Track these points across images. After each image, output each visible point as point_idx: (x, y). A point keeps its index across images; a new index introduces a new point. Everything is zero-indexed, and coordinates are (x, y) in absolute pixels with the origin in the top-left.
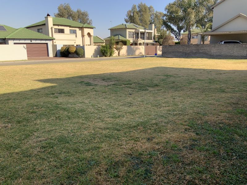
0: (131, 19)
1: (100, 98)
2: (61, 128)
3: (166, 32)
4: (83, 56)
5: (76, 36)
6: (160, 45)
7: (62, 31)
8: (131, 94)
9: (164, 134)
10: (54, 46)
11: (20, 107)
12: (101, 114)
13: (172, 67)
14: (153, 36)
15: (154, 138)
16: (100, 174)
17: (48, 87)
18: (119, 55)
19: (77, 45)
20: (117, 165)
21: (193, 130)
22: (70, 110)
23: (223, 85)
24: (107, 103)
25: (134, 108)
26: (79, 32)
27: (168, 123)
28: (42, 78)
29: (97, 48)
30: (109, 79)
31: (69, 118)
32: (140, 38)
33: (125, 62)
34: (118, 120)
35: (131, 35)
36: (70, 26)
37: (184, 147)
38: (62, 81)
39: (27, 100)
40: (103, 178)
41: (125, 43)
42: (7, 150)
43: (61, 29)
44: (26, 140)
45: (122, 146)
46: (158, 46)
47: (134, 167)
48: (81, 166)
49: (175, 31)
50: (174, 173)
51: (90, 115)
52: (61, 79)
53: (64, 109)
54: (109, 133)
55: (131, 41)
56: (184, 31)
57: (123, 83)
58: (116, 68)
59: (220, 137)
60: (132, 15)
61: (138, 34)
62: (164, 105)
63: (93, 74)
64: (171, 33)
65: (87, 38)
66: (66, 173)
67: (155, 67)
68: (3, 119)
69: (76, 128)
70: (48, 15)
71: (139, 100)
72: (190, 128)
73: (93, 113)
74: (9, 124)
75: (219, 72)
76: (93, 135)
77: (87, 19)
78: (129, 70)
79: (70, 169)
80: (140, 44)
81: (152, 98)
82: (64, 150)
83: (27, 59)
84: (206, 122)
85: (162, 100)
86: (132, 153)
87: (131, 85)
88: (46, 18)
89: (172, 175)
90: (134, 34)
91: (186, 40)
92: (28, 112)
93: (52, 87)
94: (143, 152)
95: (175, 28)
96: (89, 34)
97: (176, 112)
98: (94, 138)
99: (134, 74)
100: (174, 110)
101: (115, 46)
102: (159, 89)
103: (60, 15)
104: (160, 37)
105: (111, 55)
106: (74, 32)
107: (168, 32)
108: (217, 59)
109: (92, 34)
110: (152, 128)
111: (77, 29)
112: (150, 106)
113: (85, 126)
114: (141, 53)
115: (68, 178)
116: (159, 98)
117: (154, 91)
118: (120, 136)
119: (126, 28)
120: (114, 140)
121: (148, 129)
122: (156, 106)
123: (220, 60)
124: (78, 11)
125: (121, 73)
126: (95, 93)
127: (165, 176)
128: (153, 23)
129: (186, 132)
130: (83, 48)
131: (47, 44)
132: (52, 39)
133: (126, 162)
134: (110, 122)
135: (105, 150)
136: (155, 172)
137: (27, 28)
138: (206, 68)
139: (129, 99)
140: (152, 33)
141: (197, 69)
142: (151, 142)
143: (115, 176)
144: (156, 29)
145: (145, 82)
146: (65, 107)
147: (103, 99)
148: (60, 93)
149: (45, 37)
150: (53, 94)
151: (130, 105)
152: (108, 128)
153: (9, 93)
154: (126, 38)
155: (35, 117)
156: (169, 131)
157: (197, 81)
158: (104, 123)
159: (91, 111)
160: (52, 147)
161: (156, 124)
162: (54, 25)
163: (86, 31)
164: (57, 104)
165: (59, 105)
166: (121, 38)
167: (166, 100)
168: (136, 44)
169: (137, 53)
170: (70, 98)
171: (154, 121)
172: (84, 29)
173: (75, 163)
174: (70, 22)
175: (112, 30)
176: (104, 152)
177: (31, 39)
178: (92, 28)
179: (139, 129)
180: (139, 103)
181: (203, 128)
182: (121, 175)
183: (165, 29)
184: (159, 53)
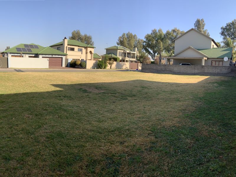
0: (121, 43)
1: (91, 104)
2: (61, 125)
3: (145, 53)
4: (85, 68)
5: (82, 53)
6: (141, 63)
7: (73, 49)
8: (114, 102)
9: (133, 138)
10: (67, 60)
11: (39, 104)
12: (89, 117)
13: (147, 80)
14: (136, 55)
15: (125, 142)
16: (81, 168)
17: (57, 91)
18: (111, 68)
19: (82, 60)
20: (94, 162)
21: (153, 134)
22: (68, 112)
23: (179, 95)
24: (96, 108)
25: (115, 115)
26: (84, 50)
27: (137, 129)
28: (55, 83)
29: (95, 62)
30: (100, 88)
31: (67, 118)
32: (127, 57)
33: (114, 75)
34: (101, 125)
35: (121, 54)
36: (78, 46)
37: (145, 149)
38: (67, 87)
39: (44, 100)
40: (83, 172)
41: (115, 60)
42: (27, 134)
43: (72, 48)
44: (38, 130)
45: (101, 147)
46: (139, 64)
47: (107, 166)
48: (69, 159)
49: (152, 54)
50: (136, 172)
51: (82, 117)
52: (67, 85)
53: (65, 110)
54: (93, 135)
55: (121, 58)
56: (157, 54)
57: (110, 92)
58: (107, 79)
59: (172, 138)
60: (122, 40)
61: (125, 53)
62: (137, 113)
63: (90, 82)
64: (148, 55)
65: (89, 55)
66: (59, 162)
67: (136, 80)
68: (28, 111)
69: (71, 127)
70: (65, 38)
71: (119, 108)
72: (152, 133)
73: (85, 116)
74: (31, 115)
75: (178, 85)
76: (81, 134)
77: (91, 41)
78: (116, 81)
79: (61, 159)
80: (127, 61)
81: (129, 107)
82: (60, 143)
83: (48, 68)
84: (164, 127)
85: (136, 108)
86: (107, 154)
87: (116, 94)
88: (64, 40)
89: (134, 174)
90: (123, 53)
91: (158, 61)
92: (43, 109)
93: (60, 91)
94: (116, 153)
95: (152, 52)
96: (91, 52)
97: (144, 119)
98: (82, 138)
99: (119, 85)
100: (143, 118)
101: (108, 61)
102: (136, 99)
103: (73, 38)
104: (141, 57)
105: (105, 68)
106: (81, 50)
107: (146, 54)
108: (177, 75)
109: (93, 52)
110: (125, 133)
111: (83, 48)
112: (126, 114)
113: (77, 126)
114: (127, 68)
115: (59, 166)
116: (134, 107)
117: (132, 100)
118: (100, 138)
119: (117, 49)
120: (95, 141)
121: (122, 134)
122: (131, 113)
123: (179, 76)
124: (85, 35)
125: (110, 83)
126: (88, 99)
127: (128, 175)
128: (136, 47)
129: (149, 136)
130: (86, 62)
131: (62, 58)
132: (66, 55)
133: (102, 161)
134: (95, 125)
135: (88, 149)
136: (122, 171)
137: (51, 46)
138: (170, 82)
139: (112, 107)
140: (135, 53)
141: (165, 83)
142: (122, 146)
143: (92, 172)
144: (138, 51)
145: (126, 92)
146: (65, 108)
147: (93, 105)
148: (65, 97)
149: (61, 53)
150: (60, 97)
151: (113, 111)
152: (93, 131)
153: (34, 93)
154: (117, 56)
155: (46, 113)
156: (137, 136)
157: (162, 92)
158: (91, 125)
159: (83, 115)
160: (53, 139)
161: (128, 130)
162: (68, 45)
163: (89, 50)
164: (61, 106)
165: (62, 107)
166: (113, 56)
167: (139, 109)
168: (124, 61)
169: (124, 67)
170: (70, 101)
171: (127, 127)
172: (88, 48)
173: (66, 155)
174: (79, 43)
175: (107, 50)
176: (87, 151)
177: (52, 55)
178: (94, 48)
179: (116, 133)
180: (119, 110)
181: (161, 132)
182: (97, 171)
183: (144, 51)
184: (140, 68)
